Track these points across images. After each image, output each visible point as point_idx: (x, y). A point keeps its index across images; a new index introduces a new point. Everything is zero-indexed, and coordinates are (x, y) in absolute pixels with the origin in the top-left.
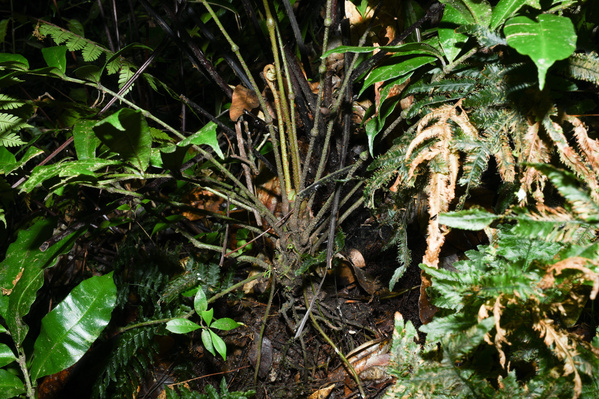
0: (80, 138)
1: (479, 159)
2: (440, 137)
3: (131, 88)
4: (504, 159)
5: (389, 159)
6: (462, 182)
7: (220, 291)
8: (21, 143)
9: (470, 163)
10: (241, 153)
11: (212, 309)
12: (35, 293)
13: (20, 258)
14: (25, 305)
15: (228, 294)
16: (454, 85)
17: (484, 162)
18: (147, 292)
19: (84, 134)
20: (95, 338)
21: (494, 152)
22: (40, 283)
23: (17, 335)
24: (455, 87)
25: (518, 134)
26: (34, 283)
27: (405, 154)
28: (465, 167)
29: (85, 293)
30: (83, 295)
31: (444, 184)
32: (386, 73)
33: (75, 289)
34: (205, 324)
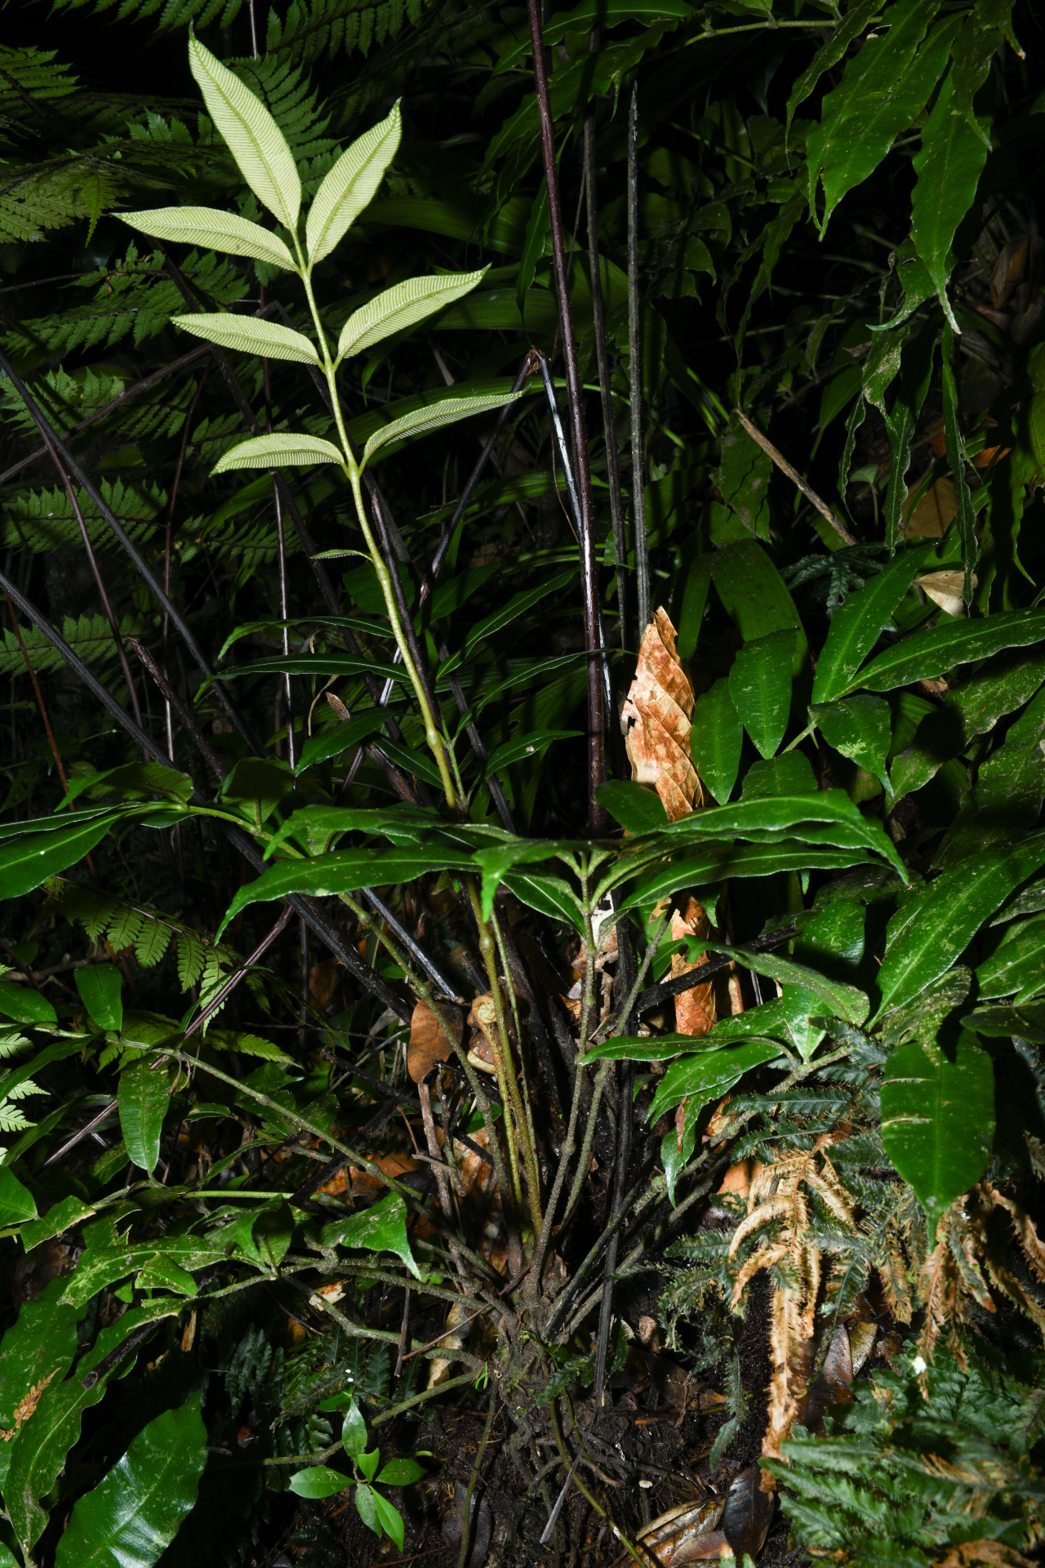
0: (131, 1110)
1: (854, 1269)
2: (787, 1223)
3: (222, 1006)
4: (894, 1281)
5: (700, 1246)
6: (826, 1308)
7: (390, 1407)
8: (26, 1124)
9: (837, 1277)
10: (430, 1147)
11: (377, 1450)
12: (65, 1455)
13: (27, 1362)
14: (44, 1476)
15: (405, 1412)
16: (815, 1101)
17: (862, 1276)
18: (242, 1387)
19: (137, 1101)
20: (170, 1536)
21: (878, 1263)
22: (72, 1436)
23: (24, 1525)
24: (815, 1105)
25: (915, 1243)
26: (61, 1431)
27: (729, 1243)
28: (830, 1285)
29: (153, 1448)
30: (150, 1451)
31: (795, 1310)
32: (694, 1076)
33: (136, 1442)
34: (362, 1476)
